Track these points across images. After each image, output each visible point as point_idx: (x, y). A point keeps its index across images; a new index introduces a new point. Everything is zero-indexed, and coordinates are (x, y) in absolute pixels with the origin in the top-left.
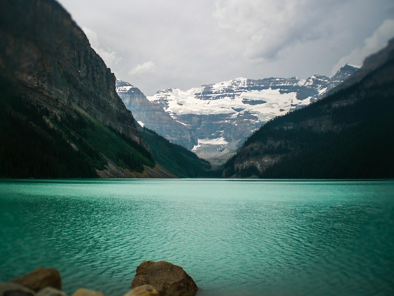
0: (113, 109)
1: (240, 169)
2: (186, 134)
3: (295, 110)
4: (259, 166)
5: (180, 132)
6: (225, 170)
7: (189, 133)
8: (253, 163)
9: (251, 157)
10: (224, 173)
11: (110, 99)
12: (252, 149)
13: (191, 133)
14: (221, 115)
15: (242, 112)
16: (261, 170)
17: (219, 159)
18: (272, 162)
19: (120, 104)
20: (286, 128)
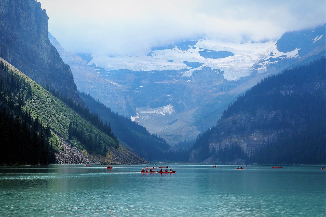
0: (45, 62)
1: (217, 149)
2: (119, 98)
3: (296, 68)
4: (244, 147)
5: (110, 95)
6: (194, 152)
7: (124, 98)
8: (236, 142)
9: (233, 134)
10: (193, 156)
11: (42, 49)
12: (234, 122)
13: (126, 98)
14: (169, 72)
15: (200, 68)
16: (248, 152)
17: (172, 135)
18: (264, 141)
19: (55, 56)
20: (283, 92)
